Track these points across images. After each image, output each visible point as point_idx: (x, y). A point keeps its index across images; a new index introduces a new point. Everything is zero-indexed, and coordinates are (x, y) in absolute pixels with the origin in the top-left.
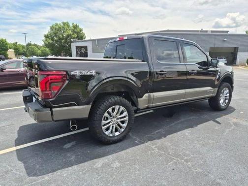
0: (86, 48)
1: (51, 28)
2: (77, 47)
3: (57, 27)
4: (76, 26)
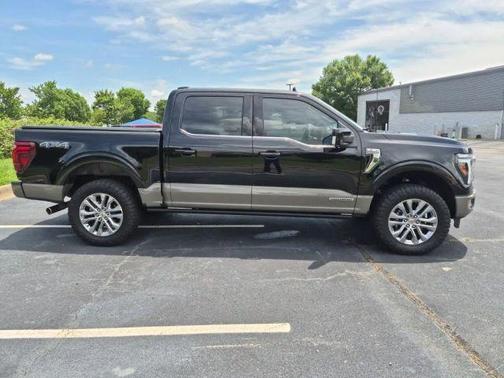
0: (386, 103)
1: (326, 71)
2: (369, 104)
3: (336, 68)
4: (374, 60)
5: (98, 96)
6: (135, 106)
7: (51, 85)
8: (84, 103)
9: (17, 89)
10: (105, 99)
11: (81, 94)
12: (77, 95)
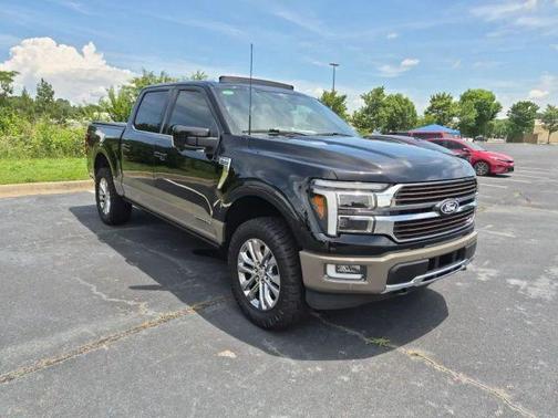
5: (434, 100)
6: (479, 110)
7: (379, 92)
8: (412, 109)
9: (344, 97)
10: (440, 104)
11: (410, 100)
12: (406, 101)
